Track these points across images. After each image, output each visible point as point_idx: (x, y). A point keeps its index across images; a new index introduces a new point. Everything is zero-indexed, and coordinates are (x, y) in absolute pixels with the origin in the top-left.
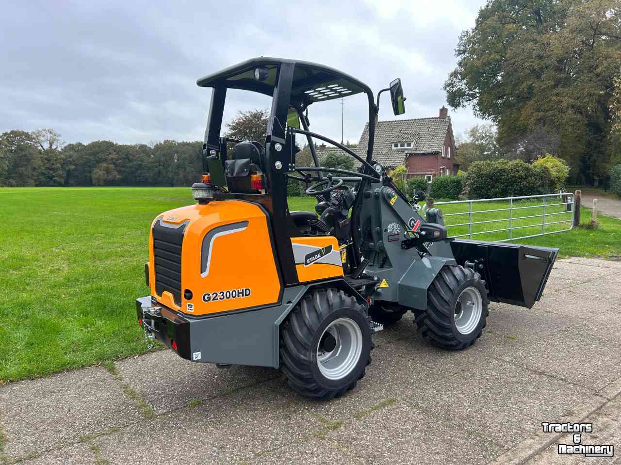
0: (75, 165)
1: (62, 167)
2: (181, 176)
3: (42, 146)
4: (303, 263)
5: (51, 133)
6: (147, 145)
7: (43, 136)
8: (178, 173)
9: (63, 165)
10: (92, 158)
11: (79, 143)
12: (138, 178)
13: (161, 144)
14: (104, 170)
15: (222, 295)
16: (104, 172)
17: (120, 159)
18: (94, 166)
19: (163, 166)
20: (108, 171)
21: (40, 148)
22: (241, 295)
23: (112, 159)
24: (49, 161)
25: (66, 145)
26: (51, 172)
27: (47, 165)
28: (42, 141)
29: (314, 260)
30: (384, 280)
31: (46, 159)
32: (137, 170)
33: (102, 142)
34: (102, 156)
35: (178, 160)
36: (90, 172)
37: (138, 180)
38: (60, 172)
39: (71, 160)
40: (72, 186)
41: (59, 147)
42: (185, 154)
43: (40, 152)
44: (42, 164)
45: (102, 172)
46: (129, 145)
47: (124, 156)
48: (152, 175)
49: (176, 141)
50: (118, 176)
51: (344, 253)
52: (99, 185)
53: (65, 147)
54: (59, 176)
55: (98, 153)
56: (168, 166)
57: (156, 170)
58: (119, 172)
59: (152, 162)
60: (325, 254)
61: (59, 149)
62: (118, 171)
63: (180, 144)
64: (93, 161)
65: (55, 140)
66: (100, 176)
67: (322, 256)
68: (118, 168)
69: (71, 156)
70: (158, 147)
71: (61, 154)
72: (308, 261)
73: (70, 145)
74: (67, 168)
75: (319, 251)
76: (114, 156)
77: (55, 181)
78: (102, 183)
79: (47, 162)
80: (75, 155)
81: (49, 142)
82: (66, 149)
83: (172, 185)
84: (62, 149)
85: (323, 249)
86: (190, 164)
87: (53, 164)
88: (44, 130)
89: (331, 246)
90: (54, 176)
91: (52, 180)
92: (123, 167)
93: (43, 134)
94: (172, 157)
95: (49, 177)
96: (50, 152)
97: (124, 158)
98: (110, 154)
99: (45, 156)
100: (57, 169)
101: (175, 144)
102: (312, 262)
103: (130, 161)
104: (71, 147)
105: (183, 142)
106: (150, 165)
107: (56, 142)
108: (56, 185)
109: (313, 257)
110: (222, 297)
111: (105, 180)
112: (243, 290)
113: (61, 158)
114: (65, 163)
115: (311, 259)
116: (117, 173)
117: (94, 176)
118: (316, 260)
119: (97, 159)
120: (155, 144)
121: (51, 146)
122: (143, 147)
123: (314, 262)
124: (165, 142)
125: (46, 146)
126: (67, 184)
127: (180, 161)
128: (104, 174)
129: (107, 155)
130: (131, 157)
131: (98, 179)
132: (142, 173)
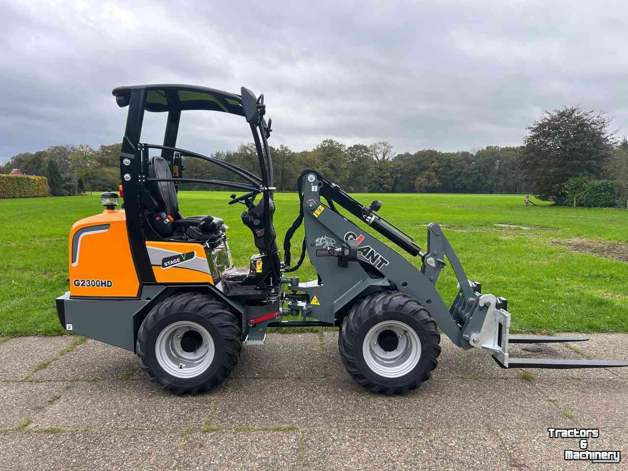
0: (402, 173)
1: (391, 176)
2: (501, 183)
3: (377, 157)
4: (160, 266)
5: (385, 145)
6: (469, 152)
7: (379, 148)
8: (498, 179)
9: (391, 174)
10: (416, 166)
11: (407, 153)
12: (457, 185)
13: (483, 150)
14: (425, 178)
15: (89, 283)
16: (426, 179)
17: (442, 167)
18: (418, 174)
19: (484, 173)
20: (429, 179)
21: (375, 159)
22: (104, 285)
23: (434, 167)
24: (381, 170)
25: (396, 155)
26: (382, 180)
27: (379, 174)
28: (378, 153)
29: (172, 264)
30: (315, 297)
31: (379, 169)
32: (457, 177)
33: (427, 151)
34: (425, 164)
35: (500, 166)
36: (414, 180)
37: (456, 188)
38: (389, 180)
39: (398, 169)
40: (398, 192)
41: (390, 157)
42: (507, 160)
43: (375, 163)
44: (375, 173)
45: (425, 179)
46: (452, 152)
47: (445, 164)
48: (471, 181)
49: (500, 147)
50: (438, 183)
51: (259, 263)
52: (421, 192)
53: (395, 157)
54: (388, 184)
55: (421, 162)
56: (489, 172)
57: (476, 177)
58: (440, 179)
59: (473, 170)
60: (185, 260)
61: (390, 159)
62: (438, 179)
63: (503, 150)
64: (417, 169)
65: (387, 151)
66: (422, 183)
67: (182, 260)
68: (439, 176)
69: (399, 166)
70: (480, 154)
71: (391, 163)
72: (166, 264)
73: (399, 155)
74: (395, 177)
75: (179, 256)
76: (436, 164)
77: (384, 188)
78: (423, 190)
79: (379, 171)
80: (403, 164)
81: (382, 153)
82: (395, 159)
83: (491, 192)
84: (392, 159)
85: (183, 255)
86: (511, 171)
87: (384, 173)
88: (380, 143)
89: (193, 253)
90: (384, 184)
91: (382, 187)
92: (443, 174)
93: (378, 147)
94: (493, 164)
95: (380, 184)
96: (383, 162)
97: (446, 166)
98: (433, 162)
99: (378, 166)
100: (388, 177)
101: (498, 150)
102: (170, 265)
103: (451, 168)
104: (400, 157)
105: (507, 148)
106: (469, 172)
107: (388, 153)
108: (385, 191)
109: (171, 261)
110: (89, 285)
111: (426, 187)
112: (105, 281)
113: (390, 168)
114: (394, 171)
115: (168, 262)
116: (437, 180)
117: (417, 183)
118: (175, 264)
119: (421, 167)
120: (477, 151)
121: (384, 157)
122: (465, 155)
123: (172, 266)
124: (488, 148)
125: (380, 157)
126: (394, 191)
127: (501, 167)
128: (425, 181)
129: (430, 163)
130: (453, 165)
131: (420, 186)
132: (461, 180)
